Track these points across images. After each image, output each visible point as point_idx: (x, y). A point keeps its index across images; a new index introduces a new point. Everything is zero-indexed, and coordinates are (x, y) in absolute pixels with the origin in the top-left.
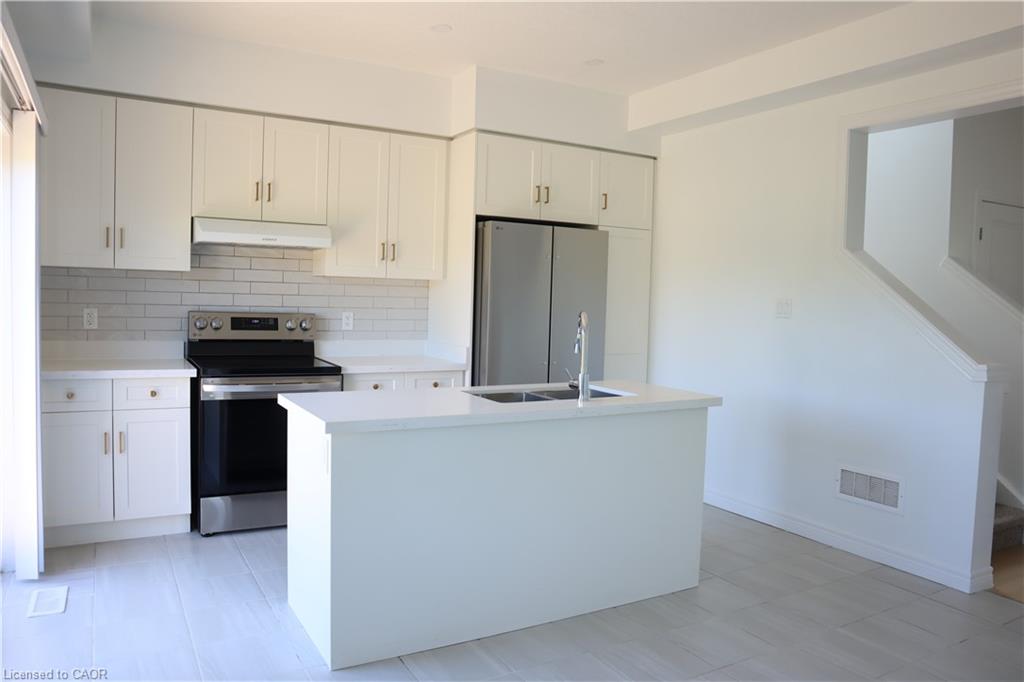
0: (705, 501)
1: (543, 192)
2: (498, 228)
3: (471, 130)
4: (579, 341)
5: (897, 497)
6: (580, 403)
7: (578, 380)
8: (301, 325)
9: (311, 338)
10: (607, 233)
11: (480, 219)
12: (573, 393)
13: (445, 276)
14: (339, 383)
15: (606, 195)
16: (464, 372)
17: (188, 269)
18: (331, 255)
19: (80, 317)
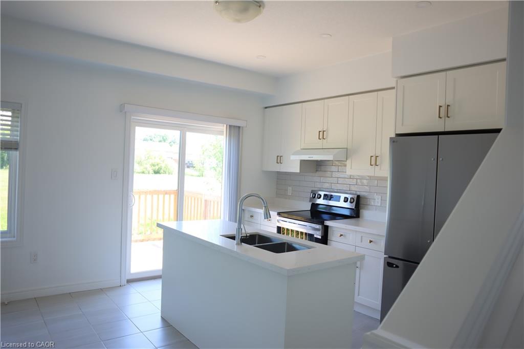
17: (298, 171)
18: (348, 163)
19: (287, 190)
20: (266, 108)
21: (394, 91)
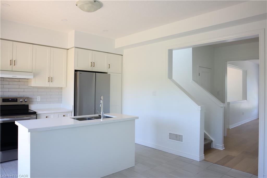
0: (135, 143)
1: (93, 64)
3: (73, 47)
4: (101, 104)
5: (182, 139)
6: (101, 120)
7: (101, 114)
8: (24, 100)
9: (28, 104)
10: (110, 74)
11: (76, 71)
12: (99, 117)
13: (66, 86)
14: (35, 117)
15: (109, 65)
16: (72, 112)
18: (34, 80)
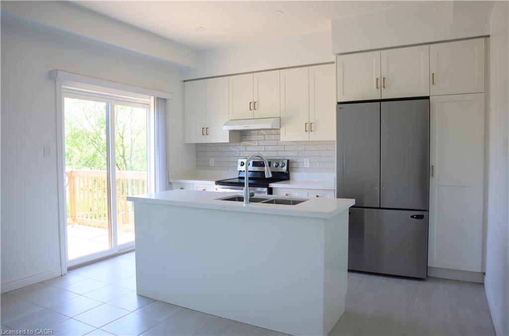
1: (382, 81)
2: (340, 108)
15: (433, 74)
17: (228, 142)
18: (282, 131)
19: (209, 161)
20: (184, 81)
21: (334, 65)
